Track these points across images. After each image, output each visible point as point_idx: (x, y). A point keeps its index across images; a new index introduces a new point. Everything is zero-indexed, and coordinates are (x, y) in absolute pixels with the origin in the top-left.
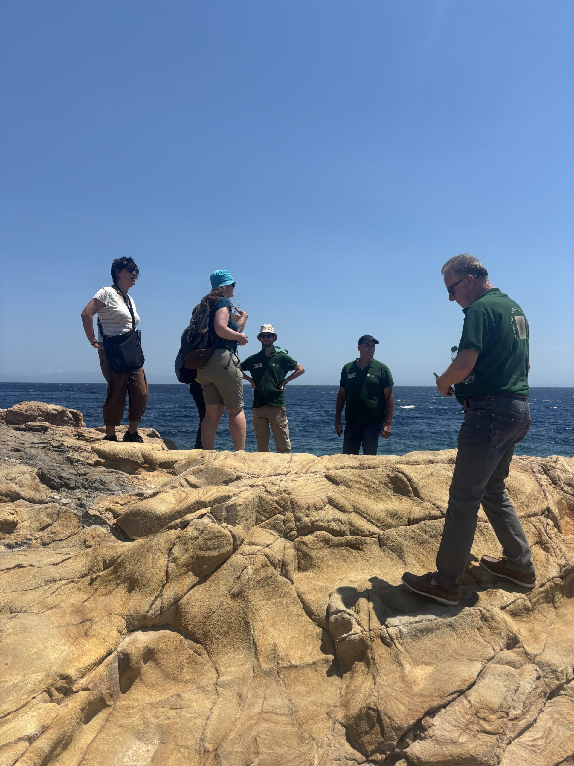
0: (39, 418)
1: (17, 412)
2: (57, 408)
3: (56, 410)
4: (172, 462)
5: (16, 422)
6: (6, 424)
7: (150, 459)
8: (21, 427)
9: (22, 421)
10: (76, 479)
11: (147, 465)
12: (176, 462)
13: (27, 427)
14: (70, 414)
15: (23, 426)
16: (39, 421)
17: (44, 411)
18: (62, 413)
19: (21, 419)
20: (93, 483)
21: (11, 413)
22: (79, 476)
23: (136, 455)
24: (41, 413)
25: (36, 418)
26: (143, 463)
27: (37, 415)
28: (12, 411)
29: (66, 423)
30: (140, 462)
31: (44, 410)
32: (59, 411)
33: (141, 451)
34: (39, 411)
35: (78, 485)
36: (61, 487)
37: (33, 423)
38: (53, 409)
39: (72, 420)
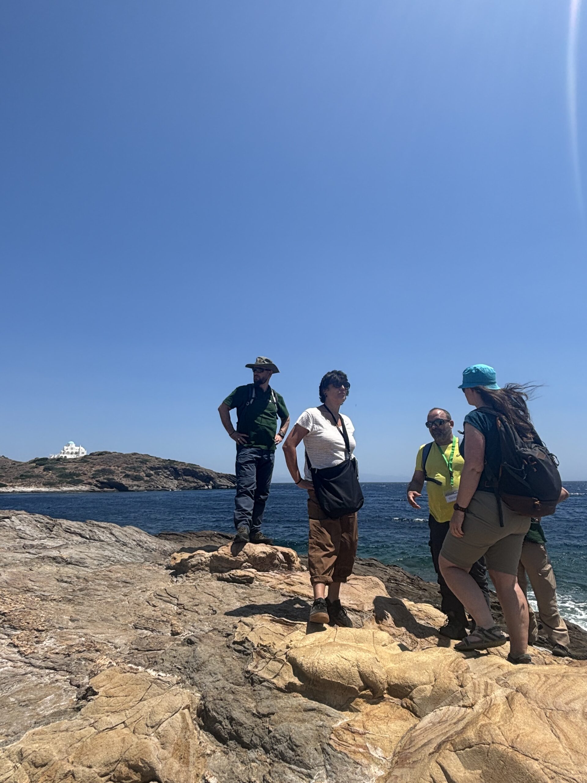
0: (244, 564)
1: (221, 557)
2: (265, 551)
3: (264, 553)
4: (409, 687)
5: (220, 569)
6: (210, 572)
7: (372, 681)
8: (225, 577)
9: (226, 568)
10: (253, 725)
11: (368, 692)
12: (415, 686)
13: (230, 577)
14: (281, 556)
15: (226, 575)
16: (245, 567)
17: (250, 556)
18: (272, 556)
19: (226, 565)
20: (278, 741)
21: (215, 558)
22: (260, 718)
23: (351, 676)
24: (247, 558)
25: (242, 564)
26: (361, 689)
27: (242, 560)
28: (216, 556)
29: (277, 567)
30: (357, 688)
31: (250, 554)
32: (268, 553)
33: (358, 667)
34: (245, 555)
35: (255, 742)
36: (231, 739)
37: (238, 571)
38: (261, 552)
39: (284, 563)
